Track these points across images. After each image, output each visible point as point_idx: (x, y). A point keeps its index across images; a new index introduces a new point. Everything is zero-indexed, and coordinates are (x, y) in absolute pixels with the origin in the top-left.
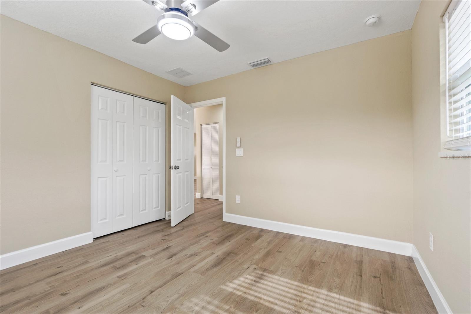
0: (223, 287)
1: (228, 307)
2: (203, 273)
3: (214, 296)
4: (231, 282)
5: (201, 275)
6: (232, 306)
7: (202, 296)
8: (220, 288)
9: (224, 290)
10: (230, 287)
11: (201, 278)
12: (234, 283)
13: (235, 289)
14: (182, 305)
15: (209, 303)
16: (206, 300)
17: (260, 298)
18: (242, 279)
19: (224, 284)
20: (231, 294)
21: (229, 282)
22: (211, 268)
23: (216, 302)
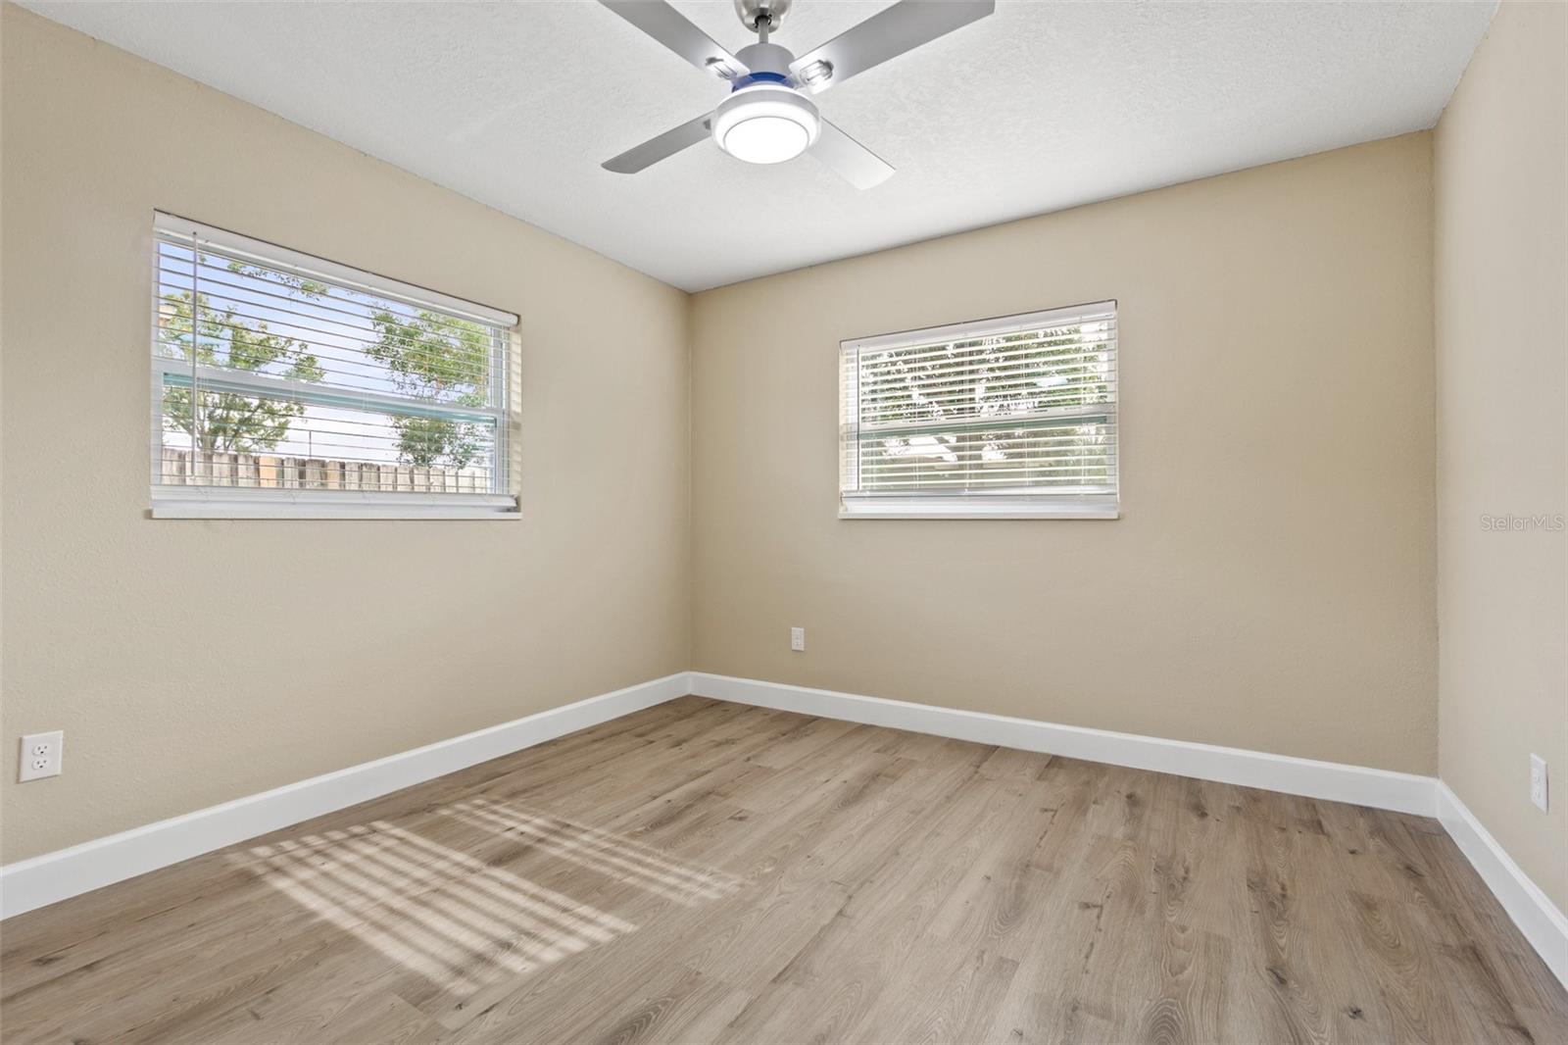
0: (628, 927)
1: (625, 880)
2: (690, 984)
3: (660, 903)
4: (594, 943)
5: (698, 973)
6: (615, 882)
7: (691, 903)
8: (635, 924)
9: (625, 918)
10: (603, 927)
11: (697, 960)
12: (586, 939)
13: (590, 921)
14: (741, 885)
15: (673, 888)
16: (679, 894)
17: (534, 897)
18: (550, 956)
19: (620, 937)
20: (606, 908)
21: (599, 944)
22: (657, 1011)
23: (655, 889)
